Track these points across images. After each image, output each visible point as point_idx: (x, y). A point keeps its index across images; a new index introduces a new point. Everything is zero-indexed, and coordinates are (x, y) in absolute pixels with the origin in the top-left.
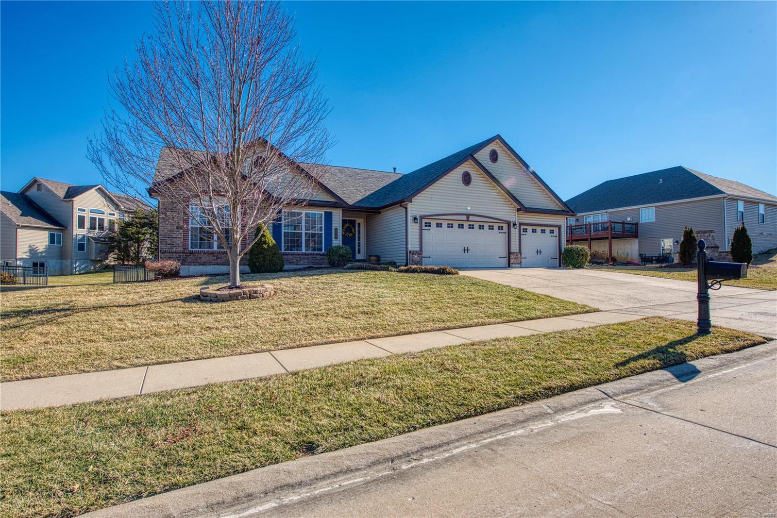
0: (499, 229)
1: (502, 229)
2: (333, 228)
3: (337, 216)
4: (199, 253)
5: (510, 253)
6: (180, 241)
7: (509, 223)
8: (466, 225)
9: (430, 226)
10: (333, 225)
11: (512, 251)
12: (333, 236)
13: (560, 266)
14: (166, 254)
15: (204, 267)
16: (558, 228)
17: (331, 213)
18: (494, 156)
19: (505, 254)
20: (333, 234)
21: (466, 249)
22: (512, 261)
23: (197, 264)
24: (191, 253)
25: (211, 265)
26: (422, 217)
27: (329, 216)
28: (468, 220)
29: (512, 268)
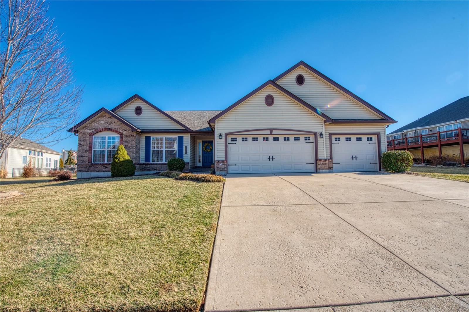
0: (305, 140)
1: (309, 140)
2: (184, 147)
3: (187, 139)
4: (96, 164)
5: (317, 160)
6: (86, 158)
7: (315, 134)
8: (271, 138)
9: (236, 141)
10: (184, 144)
11: (319, 158)
12: (184, 152)
13: (380, 170)
14: (80, 166)
15: (99, 173)
16: (376, 136)
17: (183, 136)
18: (300, 80)
19: (313, 160)
20: (184, 150)
21: (271, 157)
22: (319, 167)
23: (95, 171)
24: (92, 165)
25: (102, 172)
26: (227, 135)
27: (181, 139)
28: (271, 134)
29: (319, 173)
